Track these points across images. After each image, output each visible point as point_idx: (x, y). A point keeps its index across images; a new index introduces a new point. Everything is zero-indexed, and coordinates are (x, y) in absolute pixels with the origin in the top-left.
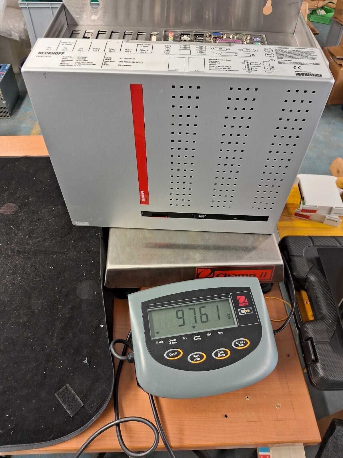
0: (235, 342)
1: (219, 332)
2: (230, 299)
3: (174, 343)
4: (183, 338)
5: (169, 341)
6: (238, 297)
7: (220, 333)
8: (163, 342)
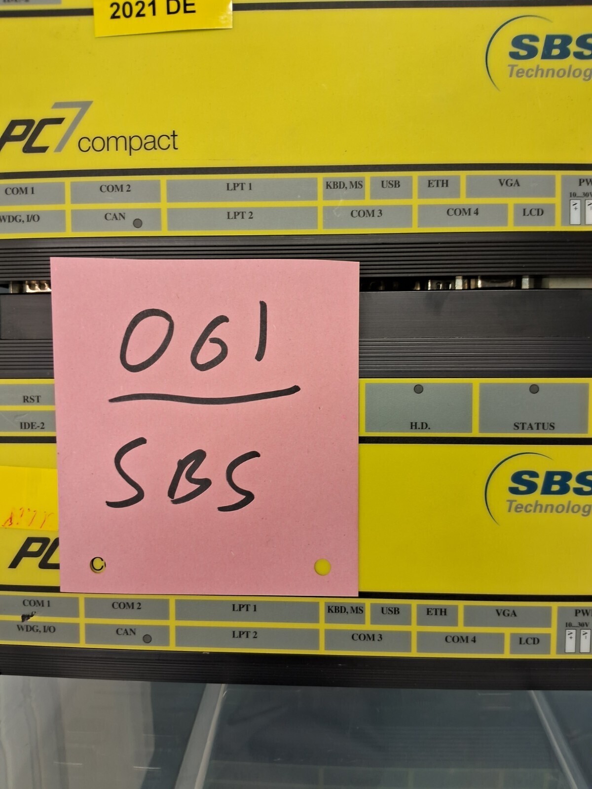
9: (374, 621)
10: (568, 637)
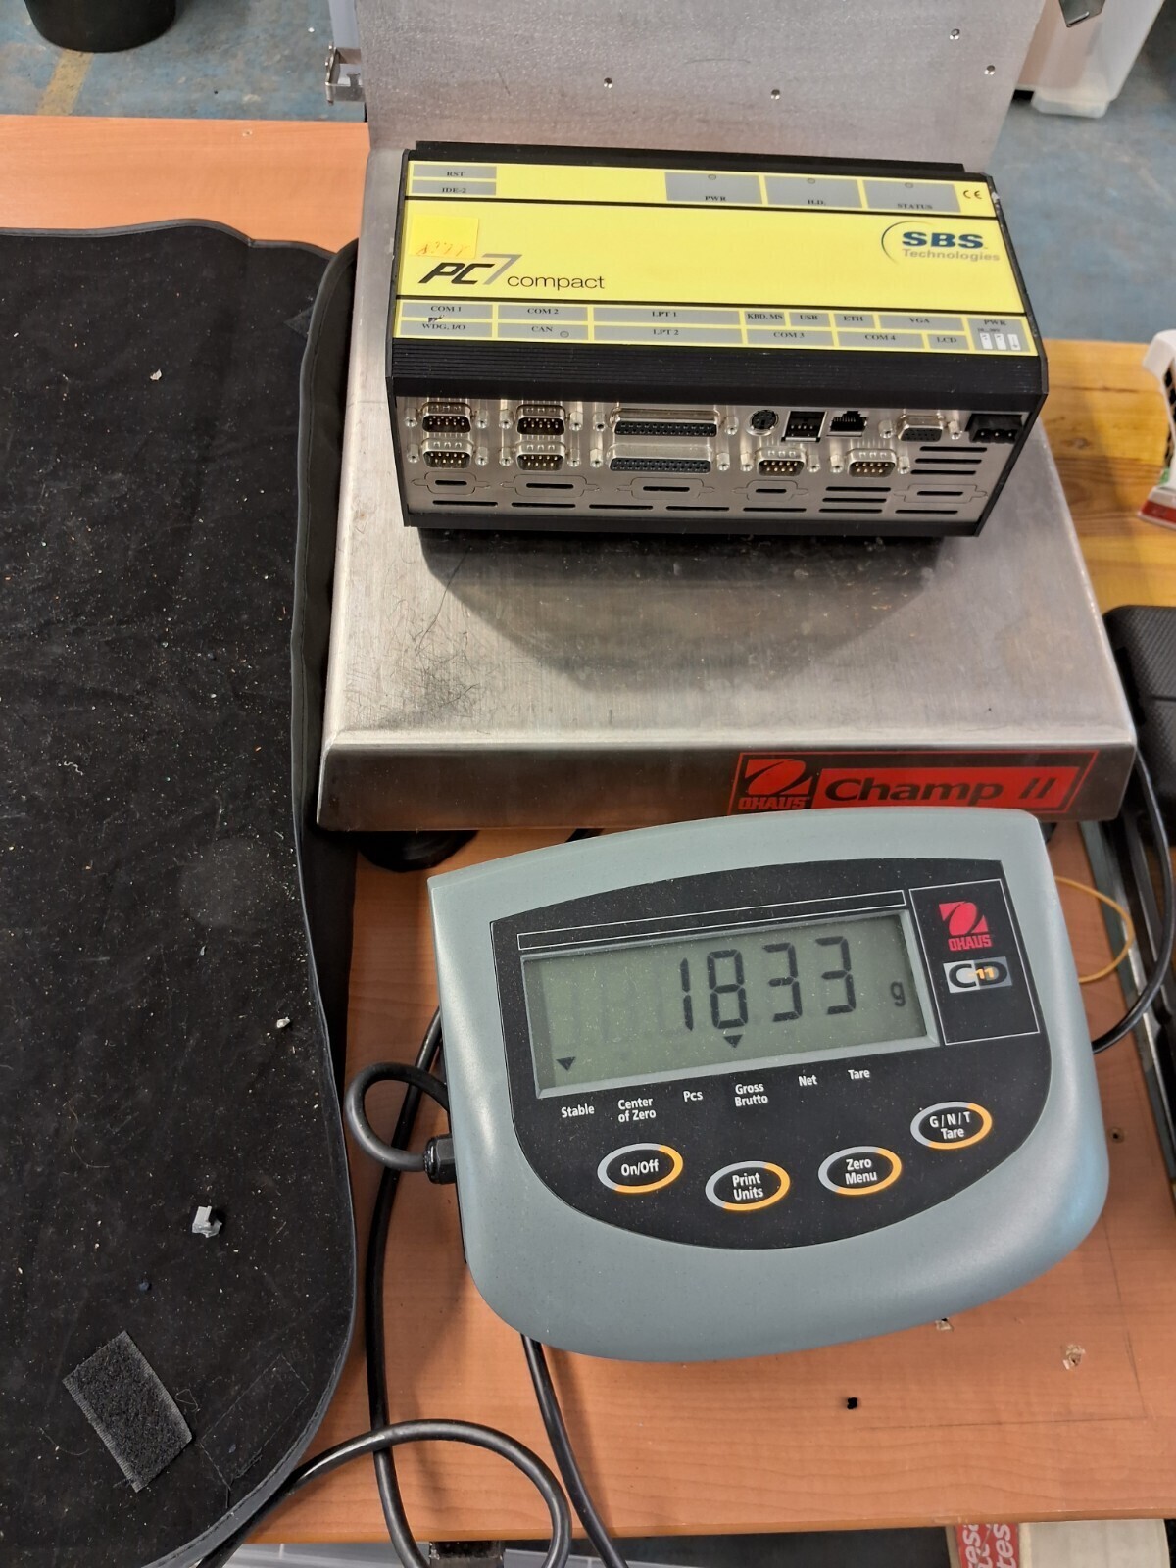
0: (927, 1118)
1: (851, 1072)
2: (906, 917)
3: (642, 1116)
4: (685, 1092)
5: (622, 1108)
6: (945, 909)
7: (856, 1075)
8: (591, 1110)
9: (793, 324)
10: (983, 339)
